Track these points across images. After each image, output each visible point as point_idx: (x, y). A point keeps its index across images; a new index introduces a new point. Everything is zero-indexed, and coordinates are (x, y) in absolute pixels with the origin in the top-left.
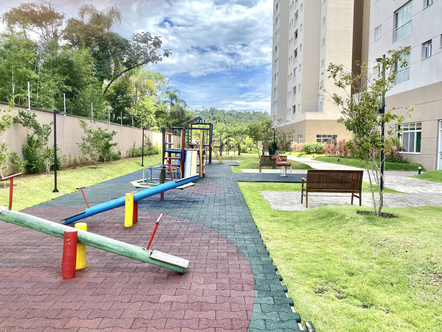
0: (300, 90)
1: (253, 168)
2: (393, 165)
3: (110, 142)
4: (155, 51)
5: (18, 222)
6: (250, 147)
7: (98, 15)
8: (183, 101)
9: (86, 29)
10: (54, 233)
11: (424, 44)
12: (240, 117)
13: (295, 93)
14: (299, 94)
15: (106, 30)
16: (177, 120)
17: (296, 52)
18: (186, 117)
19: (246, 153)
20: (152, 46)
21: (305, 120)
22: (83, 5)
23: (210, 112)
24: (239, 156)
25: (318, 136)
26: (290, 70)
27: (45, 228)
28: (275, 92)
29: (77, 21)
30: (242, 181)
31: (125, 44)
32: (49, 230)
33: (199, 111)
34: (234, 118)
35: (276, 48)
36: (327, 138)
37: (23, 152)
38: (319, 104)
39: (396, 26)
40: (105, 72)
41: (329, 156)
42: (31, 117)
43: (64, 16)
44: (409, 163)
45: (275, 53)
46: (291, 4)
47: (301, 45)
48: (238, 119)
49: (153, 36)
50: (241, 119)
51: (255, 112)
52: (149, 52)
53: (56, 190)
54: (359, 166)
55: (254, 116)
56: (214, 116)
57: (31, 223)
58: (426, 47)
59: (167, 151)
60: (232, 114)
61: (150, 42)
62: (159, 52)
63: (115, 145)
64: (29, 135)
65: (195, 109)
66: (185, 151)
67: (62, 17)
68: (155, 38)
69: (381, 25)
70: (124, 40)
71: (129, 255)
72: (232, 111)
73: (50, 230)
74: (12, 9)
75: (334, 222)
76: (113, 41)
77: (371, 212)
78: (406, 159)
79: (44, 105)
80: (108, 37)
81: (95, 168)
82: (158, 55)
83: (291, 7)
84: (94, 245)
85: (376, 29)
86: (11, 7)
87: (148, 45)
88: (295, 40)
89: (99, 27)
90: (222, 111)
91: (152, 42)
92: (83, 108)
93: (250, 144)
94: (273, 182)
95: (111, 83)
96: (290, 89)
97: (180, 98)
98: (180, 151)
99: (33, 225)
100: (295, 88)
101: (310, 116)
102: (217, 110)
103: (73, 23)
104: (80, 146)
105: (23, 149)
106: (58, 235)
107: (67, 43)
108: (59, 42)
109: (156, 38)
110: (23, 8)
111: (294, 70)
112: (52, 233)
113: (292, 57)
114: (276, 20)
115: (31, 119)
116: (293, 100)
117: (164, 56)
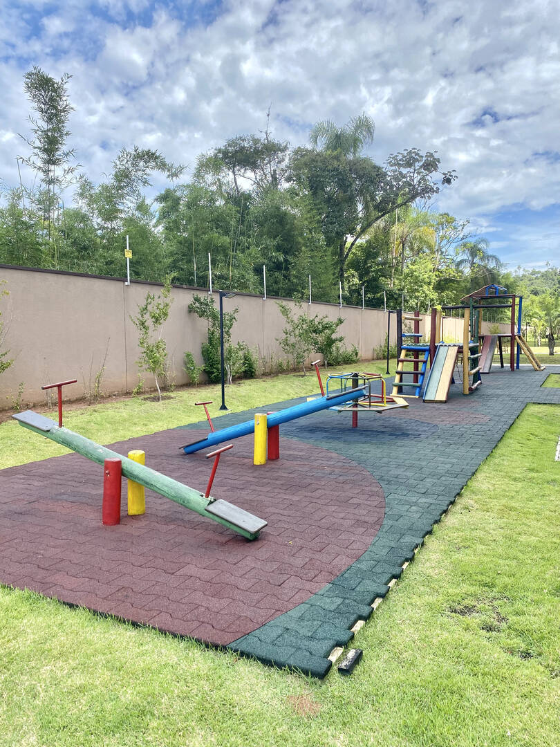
3: (334, 337)
4: (428, 178)
7: (337, 134)
8: (494, 257)
9: (314, 161)
15: (350, 157)
20: (422, 170)
27: (90, 453)
30: (539, 404)
31: (374, 174)
33: (539, 272)
37: (203, 352)
42: (209, 303)
43: (288, 146)
49: (423, 153)
52: (416, 180)
53: (223, 407)
59: (404, 349)
61: (418, 164)
62: (435, 178)
63: (341, 340)
64: (209, 329)
65: (531, 270)
66: (436, 347)
67: (285, 149)
68: (426, 156)
70: (376, 167)
74: (216, 149)
79: (239, 286)
80: (348, 168)
81: (303, 376)
82: (432, 184)
86: (214, 148)
87: (414, 170)
89: (335, 153)
91: (421, 163)
95: (356, 239)
97: (488, 252)
98: (427, 348)
103: (300, 155)
104: (280, 343)
105: (202, 348)
107: (290, 187)
108: (279, 186)
109: (429, 155)
110: (230, 145)
115: (208, 307)
117: (443, 183)
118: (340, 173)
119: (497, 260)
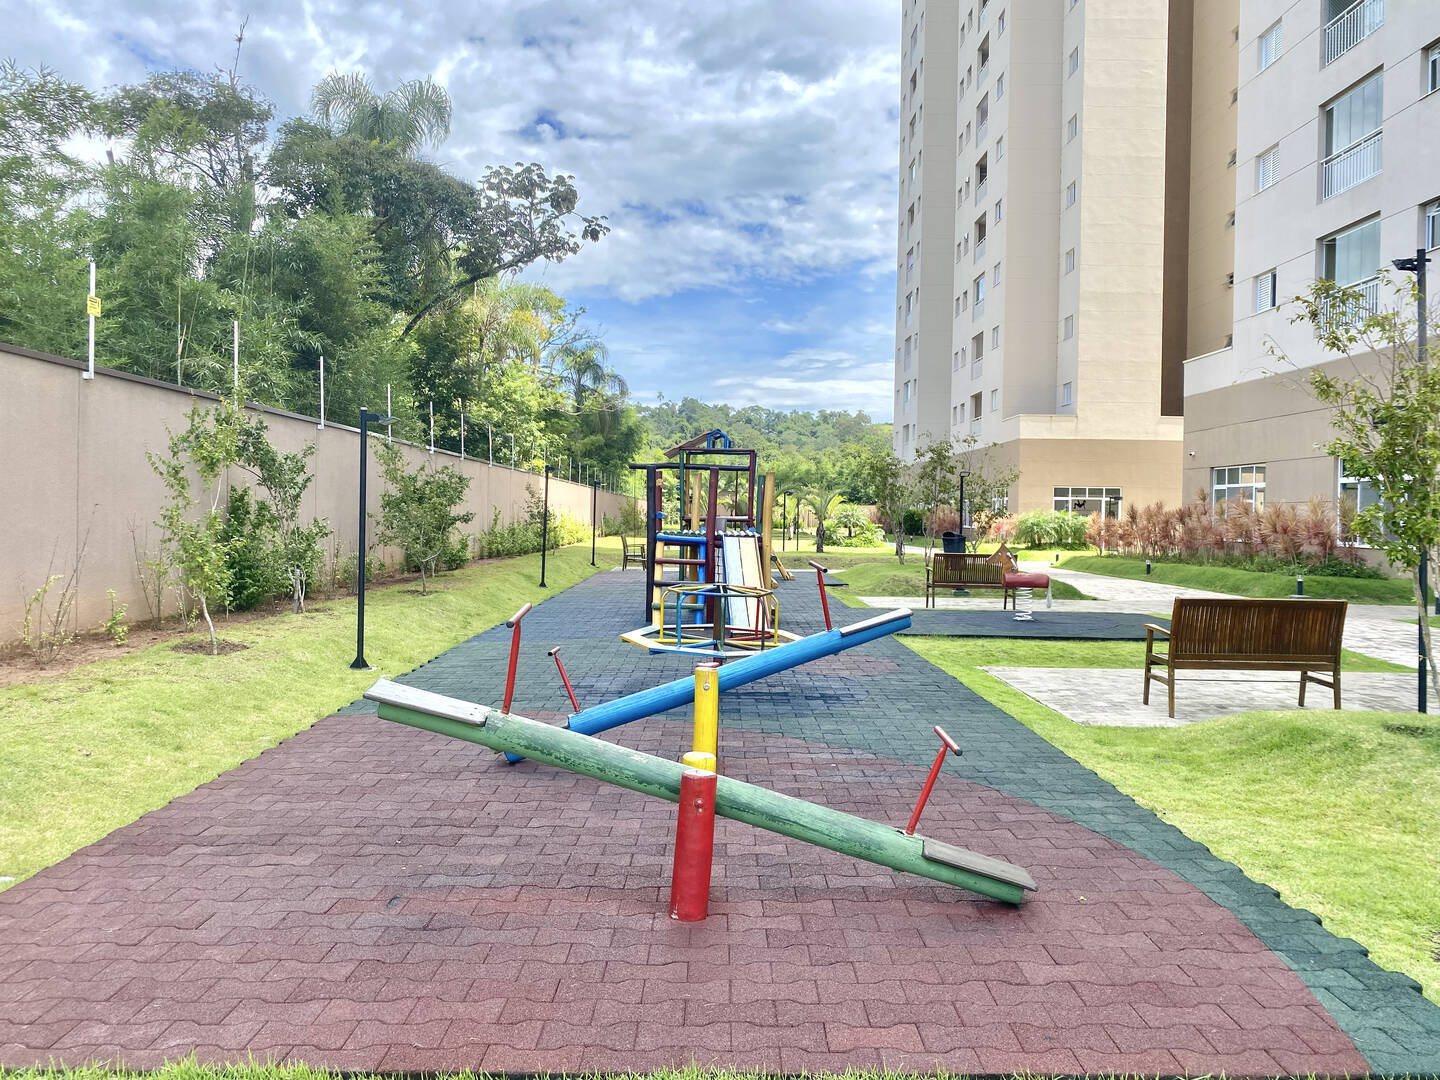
0: (995, 346)
1: (893, 594)
2: (1336, 585)
3: (453, 511)
4: (557, 222)
5: (535, 749)
6: (846, 527)
7: (375, 109)
8: (616, 377)
9: (348, 154)
10: (641, 783)
11: (1424, 206)
12: (780, 428)
13: (979, 353)
14: (993, 357)
16: (599, 439)
17: (981, 226)
18: (624, 429)
19: (834, 544)
20: (547, 206)
21: (1018, 441)
22: (329, 79)
23: (681, 412)
24: (819, 554)
25: (1059, 492)
26: (962, 282)
27: (615, 766)
28: (908, 352)
29: (314, 129)
30: (906, 636)
31: (465, 199)
32: (626, 772)
33: (647, 409)
34: (760, 430)
35: (911, 211)
36: (1087, 498)
38: (1060, 389)
39: (1329, 150)
40: (404, 289)
41: (1109, 556)
42: (253, 432)
43: (273, 112)
44: (1386, 579)
45: (909, 228)
46: (962, 74)
47: (998, 204)
48: (773, 436)
49: (550, 175)
50: (783, 436)
51: (828, 412)
52: (537, 223)
53: (361, 662)
54: (1222, 587)
55: (823, 426)
56: (695, 424)
57: (575, 754)
58: (1432, 215)
59: (661, 540)
60: (752, 418)
61: (539, 195)
62: (570, 226)
63: (467, 521)
64: (234, 489)
66: (720, 538)
67: (264, 116)
68: (555, 182)
69: (1277, 145)
70: (464, 186)
71: (862, 850)
72: (753, 409)
73: (631, 774)
74: (122, 90)
75: (1326, 760)
76: (429, 189)
77: (1424, 730)
78: (1376, 566)
80: (417, 179)
81: (419, 592)
82: (566, 236)
83: (962, 83)
84: (757, 819)
85: (1259, 157)
87: (532, 204)
88: (978, 188)
89: (387, 146)
90: (721, 409)
91: (547, 194)
92: (351, 401)
93: (846, 517)
94: (1006, 637)
95: (415, 321)
96: (962, 339)
97: (607, 369)
98: (703, 538)
99: (579, 758)
100: (978, 339)
101: (1032, 428)
102: (705, 408)
103: (300, 134)
104: (378, 523)
106: (654, 788)
107: (279, 195)
108: (258, 190)
109: (560, 180)
110: (157, 88)
111: (977, 282)
112: (635, 784)
113: (967, 240)
114: (912, 124)
115: (251, 440)
116: (975, 375)
117: (584, 236)
118: (404, 186)
119: (622, 384)
